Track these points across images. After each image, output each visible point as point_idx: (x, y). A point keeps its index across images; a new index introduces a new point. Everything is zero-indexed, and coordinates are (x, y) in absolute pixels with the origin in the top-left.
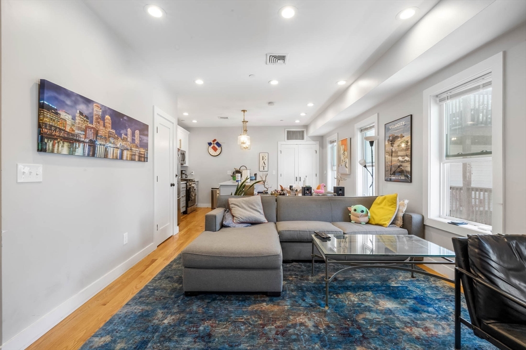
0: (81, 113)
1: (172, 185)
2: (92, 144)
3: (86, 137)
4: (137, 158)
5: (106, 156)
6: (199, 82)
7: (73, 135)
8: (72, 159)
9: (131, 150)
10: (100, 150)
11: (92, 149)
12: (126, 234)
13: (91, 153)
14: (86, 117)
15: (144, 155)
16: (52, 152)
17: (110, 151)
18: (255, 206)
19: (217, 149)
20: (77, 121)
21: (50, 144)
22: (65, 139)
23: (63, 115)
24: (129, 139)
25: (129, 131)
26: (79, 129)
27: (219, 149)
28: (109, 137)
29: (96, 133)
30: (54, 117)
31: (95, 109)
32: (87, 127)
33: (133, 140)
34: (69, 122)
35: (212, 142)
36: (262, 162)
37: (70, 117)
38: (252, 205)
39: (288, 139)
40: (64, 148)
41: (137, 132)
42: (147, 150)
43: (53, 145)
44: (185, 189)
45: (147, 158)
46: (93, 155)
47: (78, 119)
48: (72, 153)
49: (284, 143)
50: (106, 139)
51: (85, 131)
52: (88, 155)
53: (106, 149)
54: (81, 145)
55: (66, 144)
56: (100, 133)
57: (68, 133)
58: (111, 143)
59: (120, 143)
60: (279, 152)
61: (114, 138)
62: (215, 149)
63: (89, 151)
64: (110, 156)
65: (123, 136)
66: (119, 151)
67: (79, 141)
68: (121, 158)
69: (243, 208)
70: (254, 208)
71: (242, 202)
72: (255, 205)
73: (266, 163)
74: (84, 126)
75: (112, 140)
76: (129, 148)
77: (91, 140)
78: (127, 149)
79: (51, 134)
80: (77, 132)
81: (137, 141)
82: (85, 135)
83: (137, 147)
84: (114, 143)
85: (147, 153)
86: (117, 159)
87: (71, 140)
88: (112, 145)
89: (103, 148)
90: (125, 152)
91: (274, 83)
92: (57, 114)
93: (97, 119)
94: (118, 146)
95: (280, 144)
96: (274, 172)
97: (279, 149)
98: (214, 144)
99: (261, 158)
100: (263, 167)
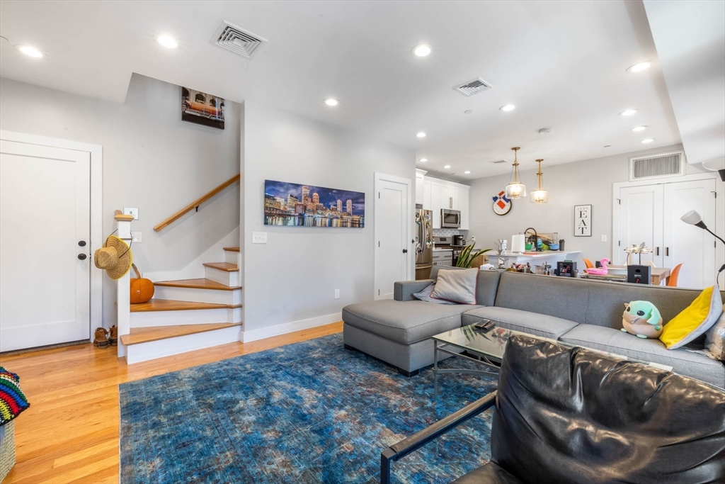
0: (291, 196)
1: (405, 251)
2: (302, 217)
3: (296, 212)
4: (349, 224)
5: (314, 224)
6: (421, 135)
7: (286, 212)
8: (285, 228)
9: (342, 218)
10: (308, 220)
11: (301, 220)
12: (337, 291)
13: (301, 223)
14: (296, 198)
15: (359, 221)
16: (272, 224)
17: (319, 221)
18: (463, 282)
19: (504, 205)
20: (288, 202)
21: (270, 220)
22: (279, 215)
23: (278, 199)
24: (339, 208)
25: (339, 202)
26: (290, 207)
27: (508, 205)
28: (317, 209)
29: (305, 208)
30: (272, 202)
31: (304, 190)
32: (296, 205)
33: (344, 209)
34: (282, 204)
35: (498, 196)
36: (578, 221)
37: (283, 200)
38: (461, 279)
39: (636, 175)
40: (280, 221)
41: (349, 202)
42: (364, 217)
43: (272, 220)
44: (451, 258)
45: (363, 224)
46: (303, 224)
47: (289, 200)
48: (285, 224)
49: (627, 184)
50: (313, 211)
51: (295, 208)
52: (298, 225)
53: (314, 219)
54: (292, 218)
55: (281, 218)
56: (308, 208)
57: (282, 211)
58: (318, 214)
59: (328, 214)
60: (616, 203)
61: (323, 210)
62: (502, 205)
63: (299, 222)
64: (319, 223)
65: (332, 206)
66: (327, 220)
67: (290, 216)
68: (331, 225)
69: (449, 282)
70: (462, 283)
71: (450, 275)
72: (465, 281)
73: (588, 223)
74: (294, 205)
75: (320, 212)
76: (339, 217)
77: (300, 214)
78: (337, 218)
79: (271, 213)
80: (288, 209)
81: (349, 209)
82: (295, 211)
83: (349, 214)
84: (322, 214)
85: (363, 220)
86: (325, 226)
87: (285, 215)
88: (320, 216)
89: (311, 219)
90: (335, 221)
91: (509, 108)
92: (274, 199)
93: (305, 197)
94: (327, 215)
95: (616, 186)
96: (605, 238)
97: (616, 195)
98: (500, 198)
99: (578, 214)
100: (581, 229)
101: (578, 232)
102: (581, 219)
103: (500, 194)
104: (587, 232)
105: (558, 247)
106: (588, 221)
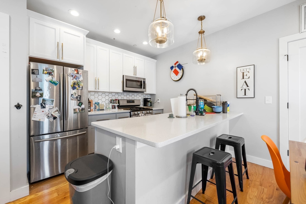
19: (178, 73)
27: (180, 72)
35: (174, 66)
36: (241, 82)
49: (298, 36)
60: (282, 60)
62: (176, 73)
95: (283, 41)
96: (270, 100)
97: (283, 52)
98: (175, 67)
99: (240, 75)
100: (243, 91)
101: (241, 94)
102: (244, 80)
103: (175, 64)
104: (250, 94)
105: (220, 109)
106: (250, 82)
